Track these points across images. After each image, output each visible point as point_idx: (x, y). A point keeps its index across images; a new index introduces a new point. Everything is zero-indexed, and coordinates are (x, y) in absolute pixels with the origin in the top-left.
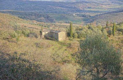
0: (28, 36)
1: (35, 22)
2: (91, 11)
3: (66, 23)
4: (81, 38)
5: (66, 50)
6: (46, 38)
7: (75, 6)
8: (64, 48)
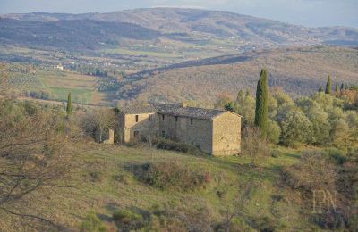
4: (294, 147)
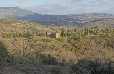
0: (40, 35)
1: (49, 27)
2: (82, 21)
3: (67, 27)
4: (69, 36)
5: (59, 43)
6: (50, 36)
7: (73, 18)
8: (59, 42)
